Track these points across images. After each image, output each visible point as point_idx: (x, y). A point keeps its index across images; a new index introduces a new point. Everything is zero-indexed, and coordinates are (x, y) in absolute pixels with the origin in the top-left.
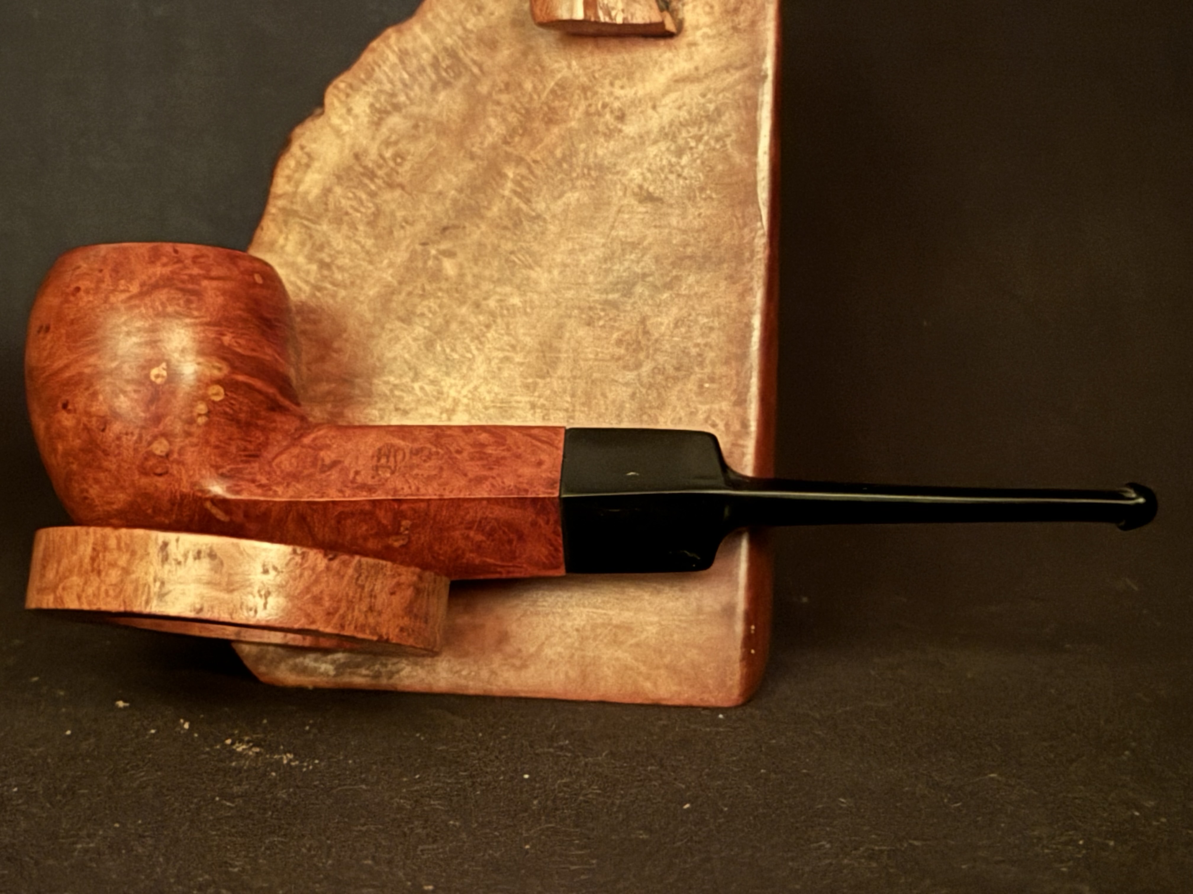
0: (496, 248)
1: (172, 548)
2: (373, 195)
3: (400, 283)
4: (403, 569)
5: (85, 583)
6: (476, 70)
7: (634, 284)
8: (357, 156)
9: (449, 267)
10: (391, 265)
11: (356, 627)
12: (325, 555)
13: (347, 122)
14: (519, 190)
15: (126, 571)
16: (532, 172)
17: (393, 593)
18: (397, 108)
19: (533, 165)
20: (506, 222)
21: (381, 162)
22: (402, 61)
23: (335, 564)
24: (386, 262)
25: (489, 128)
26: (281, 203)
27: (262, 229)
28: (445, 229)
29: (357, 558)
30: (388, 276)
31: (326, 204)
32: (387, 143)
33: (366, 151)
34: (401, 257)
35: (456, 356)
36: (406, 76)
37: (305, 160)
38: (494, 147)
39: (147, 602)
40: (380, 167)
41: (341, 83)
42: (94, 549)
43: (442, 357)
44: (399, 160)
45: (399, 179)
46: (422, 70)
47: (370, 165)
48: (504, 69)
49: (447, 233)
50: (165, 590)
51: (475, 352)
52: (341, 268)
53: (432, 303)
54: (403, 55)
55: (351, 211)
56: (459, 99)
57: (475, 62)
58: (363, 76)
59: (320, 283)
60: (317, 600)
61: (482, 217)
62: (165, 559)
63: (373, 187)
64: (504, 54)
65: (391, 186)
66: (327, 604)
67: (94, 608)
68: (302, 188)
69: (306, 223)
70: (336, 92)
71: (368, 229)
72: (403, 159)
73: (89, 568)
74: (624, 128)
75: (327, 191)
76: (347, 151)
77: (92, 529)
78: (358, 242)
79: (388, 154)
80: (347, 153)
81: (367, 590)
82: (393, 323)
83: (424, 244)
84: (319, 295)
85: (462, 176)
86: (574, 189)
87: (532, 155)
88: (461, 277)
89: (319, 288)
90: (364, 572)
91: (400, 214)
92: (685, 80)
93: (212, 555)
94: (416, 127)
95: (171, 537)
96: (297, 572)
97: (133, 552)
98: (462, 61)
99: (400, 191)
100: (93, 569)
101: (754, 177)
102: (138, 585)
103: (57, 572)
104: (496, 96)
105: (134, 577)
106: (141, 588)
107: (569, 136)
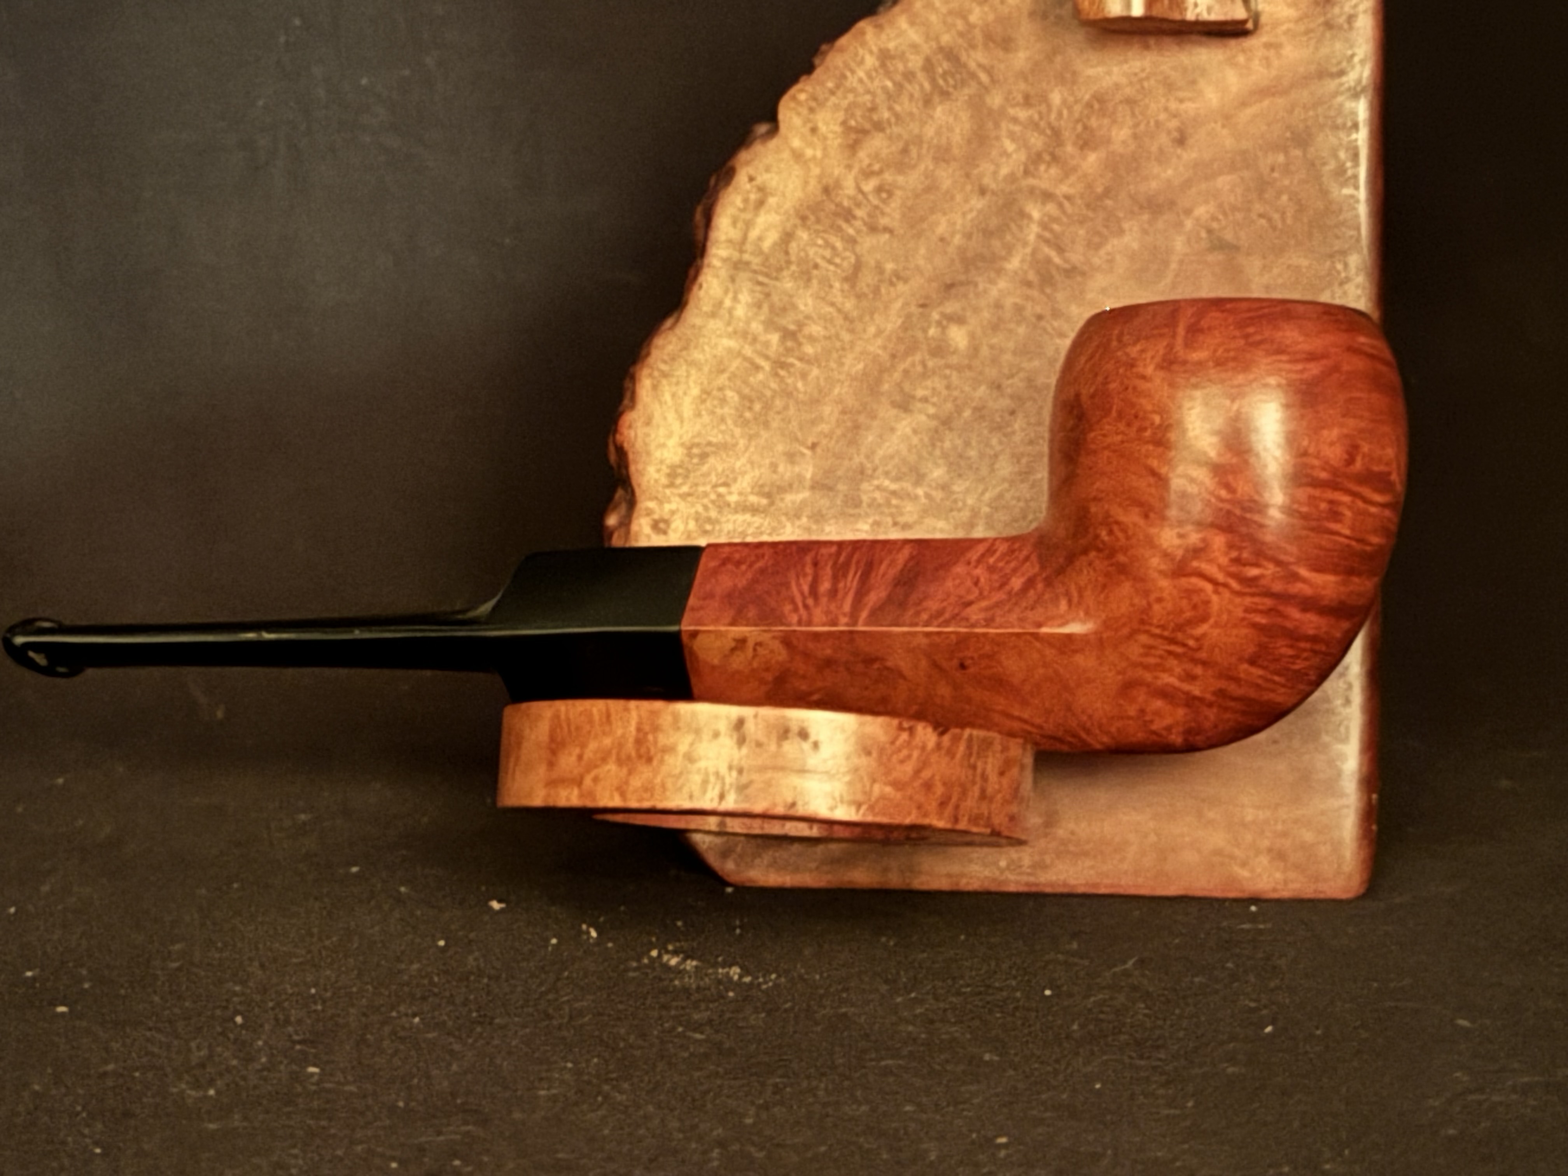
0: (1019, 311)
1: (750, 727)
2: (852, 242)
3: (893, 356)
4: (1009, 742)
5: (629, 773)
6: (984, 77)
8: (826, 190)
9: (958, 336)
10: (879, 333)
11: (970, 819)
12: (935, 728)
13: (811, 145)
14: (1047, 235)
15: (690, 758)
16: (1064, 212)
17: (1002, 773)
18: (879, 127)
21: (860, 197)
22: (883, 66)
23: (946, 738)
24: (872, 330)
25: (1005, 154)
26: (723, 251)
27: (701, 287)
28: (949, 287)
29: (967, 732)
30: (875, 347)
31: (787, 253)
32: (868, 174)
33: (838, 184)
34: (892, 323)
35: (972, 453)
36: (889, 84)
37: (756, 196)
38: (1012, 179)
39: (722, 797)
40: (858, 205)
41: (801, 92)
42: (639, 730)
43: (954, 454)
44: (884, 195)
45: (884, 221)
46: (909, 76)
47: (846, 203)
48: (1023, 76)
49: (953, 291)
50: (745, 779)
51: (998, 448)
52: (812, 339)
53: (937, 383)
54: (885, 56)
55: (821, 262)
56: (964, 116)
57: (980, 66)
58: (829, 85)
59: (783, 359)
60: (928, 786)
61: (999, 271)
62: (742, 740)
63: (851, 231)
64: (1021, 58)
65: (873, 229)
66: (938, 792)
67: (646, 805)
68: (754, 234)
69: (761, 278)
70: (792, 105)
71: (846, 287)
72: (890, 194)
73: (633, 754)
74: (1184, 154)
75: (787, 237)
76: (813, 182)
77: (632, 703)
78: (832, 304)
79: (869, 186)
80: (813, 186)
81: (979, 771)
82: (887, 412)
83: (923, 306)
84: (782, 373)
85: (969, 217)
86: (1121, 232)
87: (1063, 189)
88: (974, 350)
89: (783, 365)
90: (975, 749)
91: (889, 266)
92: (1263, 92)
93: (803, 735)
94: (905, 151)
95: (747, 712)
96: (905, 752)
97: (698, 732)
98: (965, 66)
99: (887, 236)
100: (640, 757)
101: (1357, 216)
102: (707, 774)
103: (580, 757)
104: (1012, 111)
105: (702, 764)
106: (712, 779)
107: (1112, 164)
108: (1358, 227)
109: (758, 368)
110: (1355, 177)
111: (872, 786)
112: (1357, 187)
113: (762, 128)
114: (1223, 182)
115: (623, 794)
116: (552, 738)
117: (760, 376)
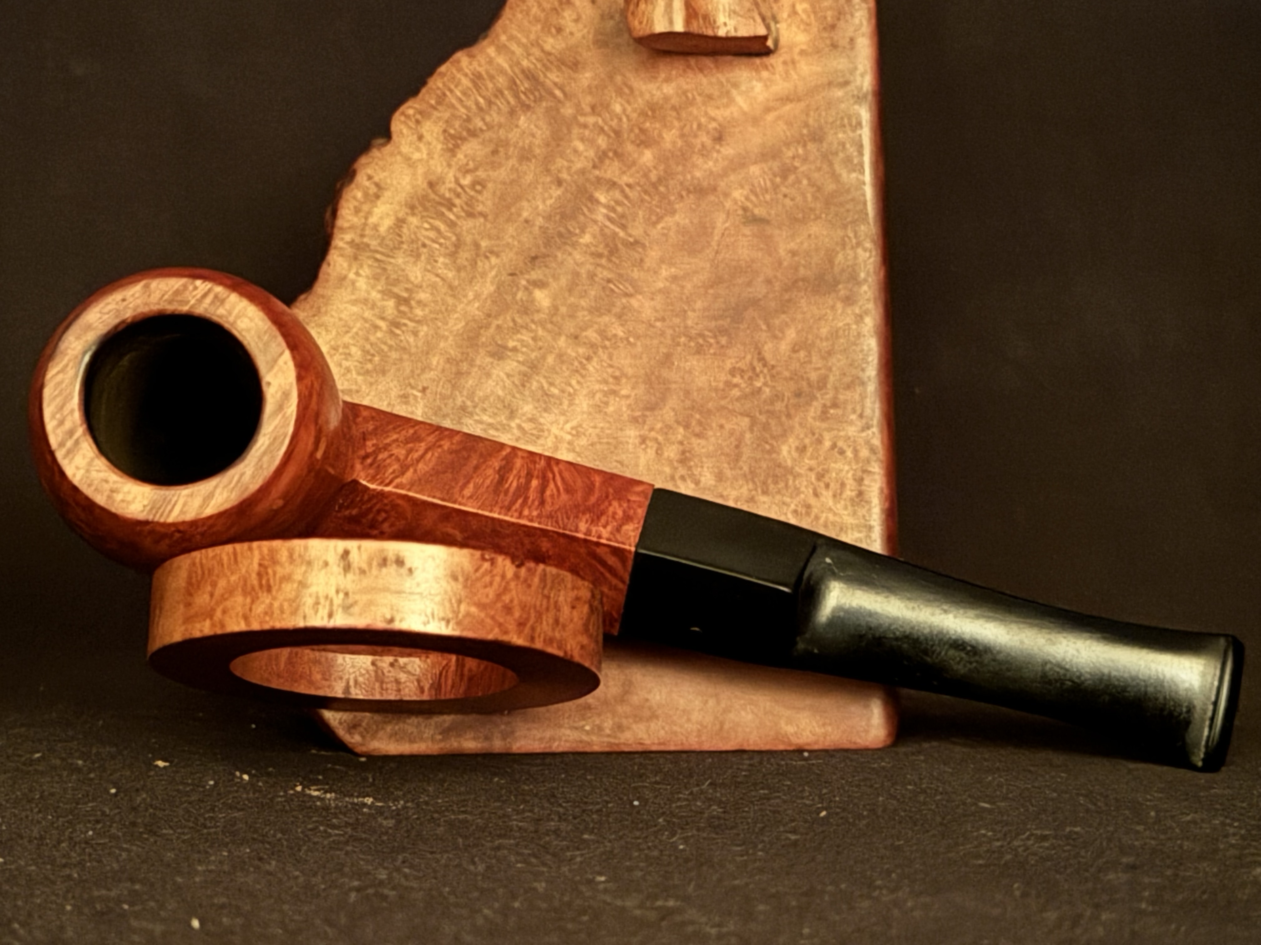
0: (592, 276)
1: (354, 556)
2: (452, 225)
3: (488, 316)
4: (580, 582)
5: (253, 602)
6: (558, 93)
7: (746, 308)
8: (431, 185)
9: (542, 297)
10: (477, 296)
11: (545, 641)
12: (513, 562)
13: (418, 149)
14: (613, 215)
15: (303, 585)
16: (626, 197)
17: (573, 607)
18: (473, 134)
19: (627, 190)
20: (601, 249)
21: (459, 190)
22: (476, 85)
23: (523, 571)
24: (471, 295)
25: (576, 153)
26: (348, 237)
27: (329, 265)
28: (534, 258)
29: (541, 566)
30: (474, 309)
31: (400, 235)
32: (465, 170)
33: (441, 180)
34: (487, 288)
35: (555, 391)
36: (481, 100)
37: (373, 190)
38: (583, 172)
39: (330, 615)
40: (458, 196)
41: (410, 108)
42: (260, 565)
43: (540, 392)
44: (478, 188)
45: (480, 208)
46: (498, 94)
47: (447, 195)
48: (590, 90)
49: (537, 262)
50: (350, 601)
51: (577, 387)
52: (421, 303)
53: (526, 337)
54: (477, 78)
55: (427, 242)
56: (542, 123)
57: (556, 84)
58: (433, 102)
59: (398, 320)
60: (508, 609)
61: (574, 245)
62: (347, 568)
63: (452, 217)
64: (586, 77)
65: (470, 215)
66: (517, 614)
67: (267, 627)
68: (373, 220)
69: (378, 256)
70: (403, 118)
71: (449, 261)
72: (483, 185)
73: (256, 585)
74: (722, 149)
75: (400, 222)
76: (420, 179)
77: (255, 544)
78: (438, 275)
79: (466, 181)
80: (421, 183)
81: (552, 601)
82: (482, 359)
83: (512, 274)
84: (398, 332)
85: (549, 202)
86: (673, 212)
87: (625, 179)
88: (555, 309)
89: (397, 325)
90: (549, 582)
91: (484, 244)
92: (784, 99)
93: (400, 562)
94: (495, 152)
95: (352, 545)
96: (487, 579)
97: (309, 563)
98: (543, 84)
99: (482, 220)
100: (261, 586)
101: (864, 195)
102: (317, 598)
103: (212, 595)
104: (582, 119)
105: (313, 589)
106: (322, 600)
107: (663, 158)
108: (865, 203)
109: (376, 327)
110: (861, 165)
111: (459, 606)
112: (862, 172)
113: (380, 141)
114: (755, 170)
115: (246, 618)
116: (189, 583)
117: (379, 334)
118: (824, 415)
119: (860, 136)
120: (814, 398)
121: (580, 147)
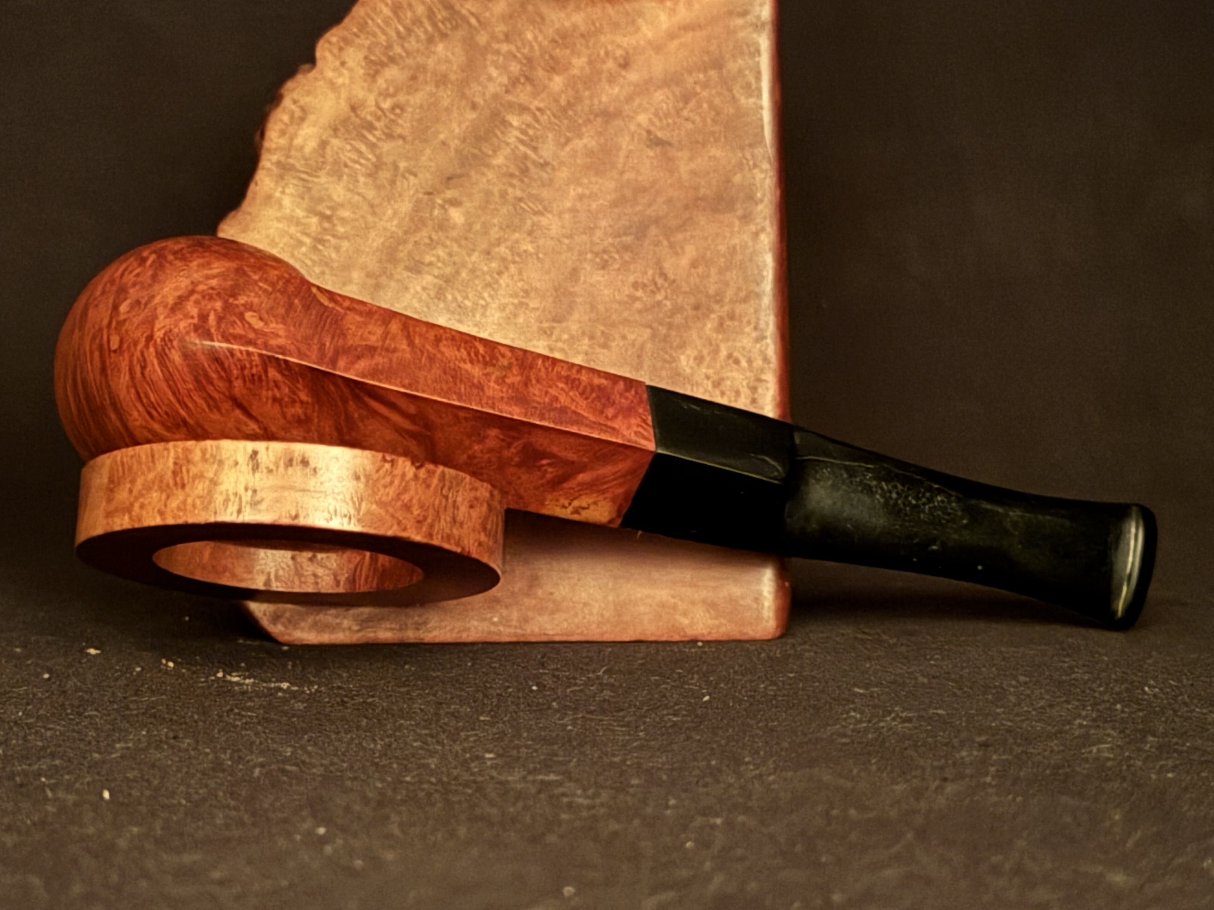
0: (503, 195)
1: (263, 457)
2: (373, 146)
3: (406, 232)
4: (478, 484)
5: (168, 498)
6: (473, 21)
7: (647, 227)
8: (353, 109)
9: (456, 215)
10: (395, 214)
11: (442, 537)
12: (413, 463)
13: (341, 75)
14: (524, 138)
15: (214, 483)
16: (537, 121)
17: (471, 507)
18: (393, 60)
19: (537, 113)
20: (513, 169)
21: (380, 113)
22: (395, 13)
23: (422, 472)
24: (390, 212)
25: (490, 79)
26: (275, 158)
27: (256, 184)
28: (449, 178)
29: (441, 468)
30: (393, 226)
31: (323, 157)
32: (385, 94)
33: (362, 104)
34: (405, 207)
35: (468, 303)
36: (401, 28)
37: (298, 113)
38: (495, 96)
39: (239, 511)
40: (379, 119)
41: (333, 36)
42: (175, 464)
43: (454, 305)
44: (398, 111)
45: (399, 131)
46: (417, 21)
47: (369, 118)
48: (503, 18)
49: (453, 182)
50: (258, 498)
51: (488, 299)
52: (343, 220)
53: (441, 252)
55: (350, 163)
56: (458, 50)
57: (472, 14)
58: (355, 30)
59: (321, 236)
60: (407, 507)
61: (488, 166)
62: (256, 468)
63: (372, 139)
64: (500, 6)
65: (390, 136)
66: (416, 512)
67: (180, 521)
68: (298, 141)
69: (304, 176)
70: (327, 45)
71: (370, 181)
72: (402, 109)
73: (171, 482)
74: (628, 76)
75: (323, 144)
76: (343, 103)
77: (171, 445)
78: (359, 194)
79: (386, 105)
80: (344, 106)
81: (450, 501)
82: (400, 273)
83: (429, 194)
84: (320, 247)
85: (464, 125)
86: (581, 135)
87: (536, 104)
88: (469, 225)
89: (321, 241)
90: (447, 482)
91: (402, 165)
92: (687, 28)
93: (305, 462)
94: (414, 78)
95: (260, 446)
96: (388, 479)
97: (221, 463)
98: (458, 13)
99: (401, 142)
100: (176, 484)
101: (761, 119)
102: (228, 495)
103: (131, 491)
104: (496, 46)
105: (223, 487)
106: (232, 497)
107: (572, 83)
108: (762, 127)
109: (301, 243)
110: (759, 90)
111: (360, 504)
112: (760, 96)
113: (307, 66)
114: (659, 96)
115: (161, 513)
116: (111, 481)
117: (304, 249)
118: (720, 327)
119: (758, 63)
120: (712, 311)
121: (494, 72)
